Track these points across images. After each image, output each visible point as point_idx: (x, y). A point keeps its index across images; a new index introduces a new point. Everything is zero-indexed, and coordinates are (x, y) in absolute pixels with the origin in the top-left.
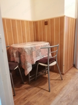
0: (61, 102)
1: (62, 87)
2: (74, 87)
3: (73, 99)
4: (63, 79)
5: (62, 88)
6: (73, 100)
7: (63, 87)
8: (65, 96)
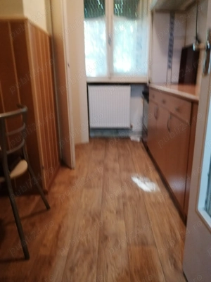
0: (72, 270)
1: (57, 227)
2: (85, 215)
3: (96, 245)
4: (51, 205)
5: (58, 232)
6: (97, 248)
7: (60, 227)
8: (74, 250)
